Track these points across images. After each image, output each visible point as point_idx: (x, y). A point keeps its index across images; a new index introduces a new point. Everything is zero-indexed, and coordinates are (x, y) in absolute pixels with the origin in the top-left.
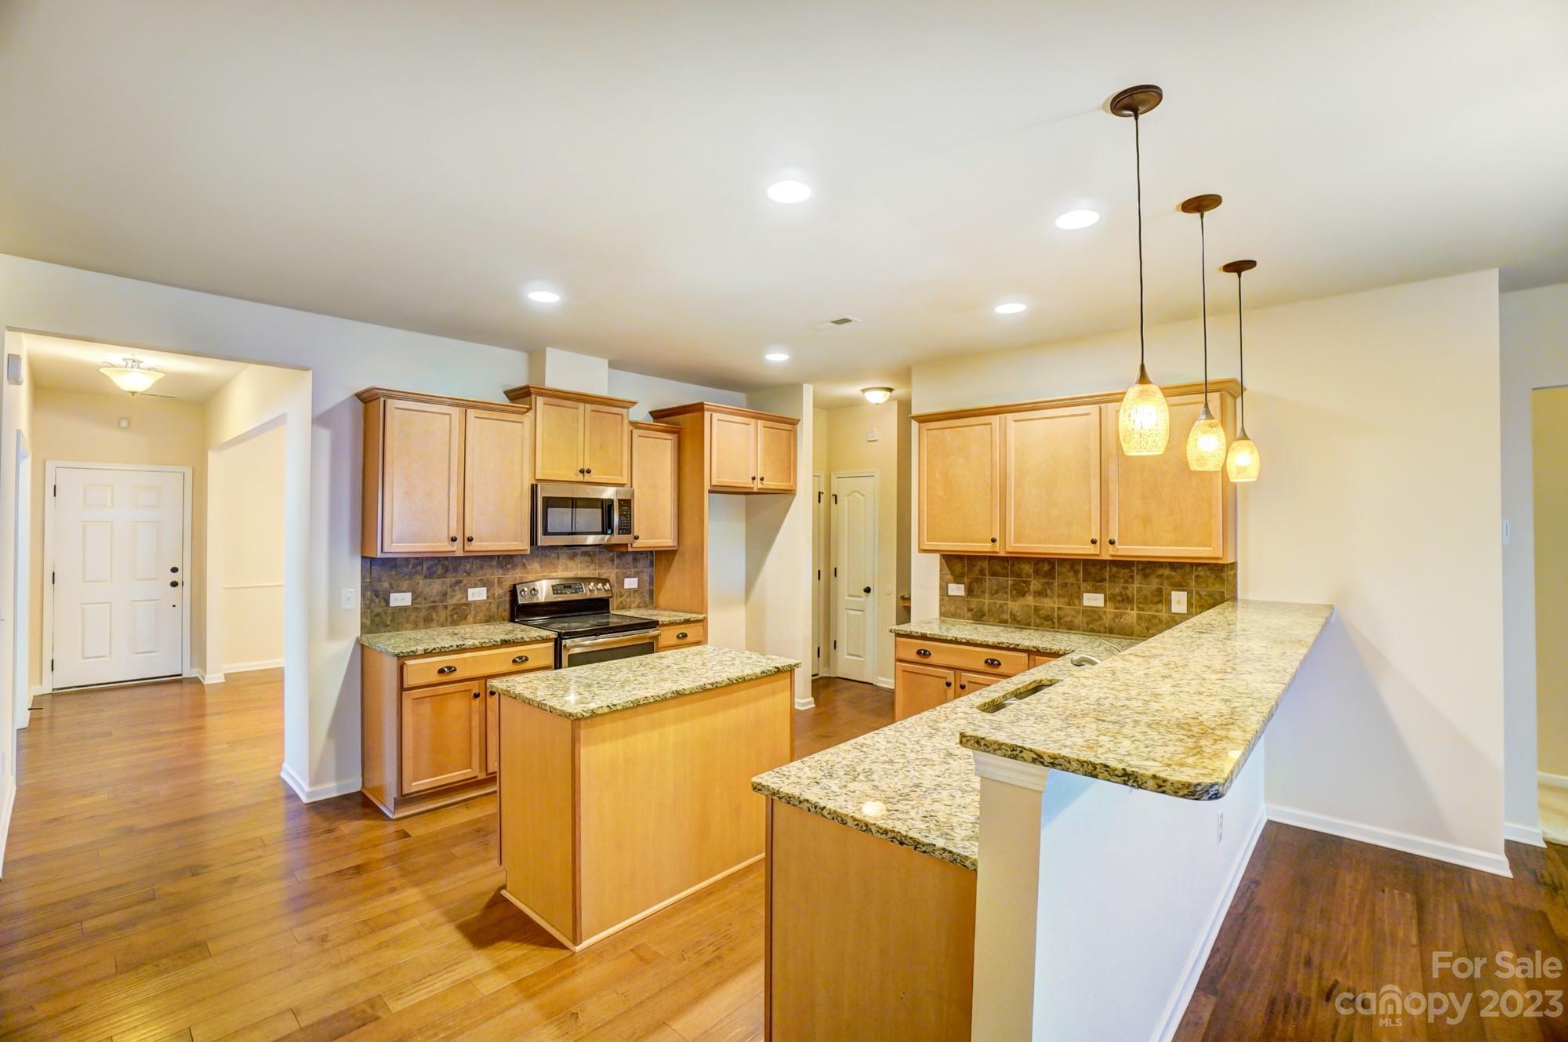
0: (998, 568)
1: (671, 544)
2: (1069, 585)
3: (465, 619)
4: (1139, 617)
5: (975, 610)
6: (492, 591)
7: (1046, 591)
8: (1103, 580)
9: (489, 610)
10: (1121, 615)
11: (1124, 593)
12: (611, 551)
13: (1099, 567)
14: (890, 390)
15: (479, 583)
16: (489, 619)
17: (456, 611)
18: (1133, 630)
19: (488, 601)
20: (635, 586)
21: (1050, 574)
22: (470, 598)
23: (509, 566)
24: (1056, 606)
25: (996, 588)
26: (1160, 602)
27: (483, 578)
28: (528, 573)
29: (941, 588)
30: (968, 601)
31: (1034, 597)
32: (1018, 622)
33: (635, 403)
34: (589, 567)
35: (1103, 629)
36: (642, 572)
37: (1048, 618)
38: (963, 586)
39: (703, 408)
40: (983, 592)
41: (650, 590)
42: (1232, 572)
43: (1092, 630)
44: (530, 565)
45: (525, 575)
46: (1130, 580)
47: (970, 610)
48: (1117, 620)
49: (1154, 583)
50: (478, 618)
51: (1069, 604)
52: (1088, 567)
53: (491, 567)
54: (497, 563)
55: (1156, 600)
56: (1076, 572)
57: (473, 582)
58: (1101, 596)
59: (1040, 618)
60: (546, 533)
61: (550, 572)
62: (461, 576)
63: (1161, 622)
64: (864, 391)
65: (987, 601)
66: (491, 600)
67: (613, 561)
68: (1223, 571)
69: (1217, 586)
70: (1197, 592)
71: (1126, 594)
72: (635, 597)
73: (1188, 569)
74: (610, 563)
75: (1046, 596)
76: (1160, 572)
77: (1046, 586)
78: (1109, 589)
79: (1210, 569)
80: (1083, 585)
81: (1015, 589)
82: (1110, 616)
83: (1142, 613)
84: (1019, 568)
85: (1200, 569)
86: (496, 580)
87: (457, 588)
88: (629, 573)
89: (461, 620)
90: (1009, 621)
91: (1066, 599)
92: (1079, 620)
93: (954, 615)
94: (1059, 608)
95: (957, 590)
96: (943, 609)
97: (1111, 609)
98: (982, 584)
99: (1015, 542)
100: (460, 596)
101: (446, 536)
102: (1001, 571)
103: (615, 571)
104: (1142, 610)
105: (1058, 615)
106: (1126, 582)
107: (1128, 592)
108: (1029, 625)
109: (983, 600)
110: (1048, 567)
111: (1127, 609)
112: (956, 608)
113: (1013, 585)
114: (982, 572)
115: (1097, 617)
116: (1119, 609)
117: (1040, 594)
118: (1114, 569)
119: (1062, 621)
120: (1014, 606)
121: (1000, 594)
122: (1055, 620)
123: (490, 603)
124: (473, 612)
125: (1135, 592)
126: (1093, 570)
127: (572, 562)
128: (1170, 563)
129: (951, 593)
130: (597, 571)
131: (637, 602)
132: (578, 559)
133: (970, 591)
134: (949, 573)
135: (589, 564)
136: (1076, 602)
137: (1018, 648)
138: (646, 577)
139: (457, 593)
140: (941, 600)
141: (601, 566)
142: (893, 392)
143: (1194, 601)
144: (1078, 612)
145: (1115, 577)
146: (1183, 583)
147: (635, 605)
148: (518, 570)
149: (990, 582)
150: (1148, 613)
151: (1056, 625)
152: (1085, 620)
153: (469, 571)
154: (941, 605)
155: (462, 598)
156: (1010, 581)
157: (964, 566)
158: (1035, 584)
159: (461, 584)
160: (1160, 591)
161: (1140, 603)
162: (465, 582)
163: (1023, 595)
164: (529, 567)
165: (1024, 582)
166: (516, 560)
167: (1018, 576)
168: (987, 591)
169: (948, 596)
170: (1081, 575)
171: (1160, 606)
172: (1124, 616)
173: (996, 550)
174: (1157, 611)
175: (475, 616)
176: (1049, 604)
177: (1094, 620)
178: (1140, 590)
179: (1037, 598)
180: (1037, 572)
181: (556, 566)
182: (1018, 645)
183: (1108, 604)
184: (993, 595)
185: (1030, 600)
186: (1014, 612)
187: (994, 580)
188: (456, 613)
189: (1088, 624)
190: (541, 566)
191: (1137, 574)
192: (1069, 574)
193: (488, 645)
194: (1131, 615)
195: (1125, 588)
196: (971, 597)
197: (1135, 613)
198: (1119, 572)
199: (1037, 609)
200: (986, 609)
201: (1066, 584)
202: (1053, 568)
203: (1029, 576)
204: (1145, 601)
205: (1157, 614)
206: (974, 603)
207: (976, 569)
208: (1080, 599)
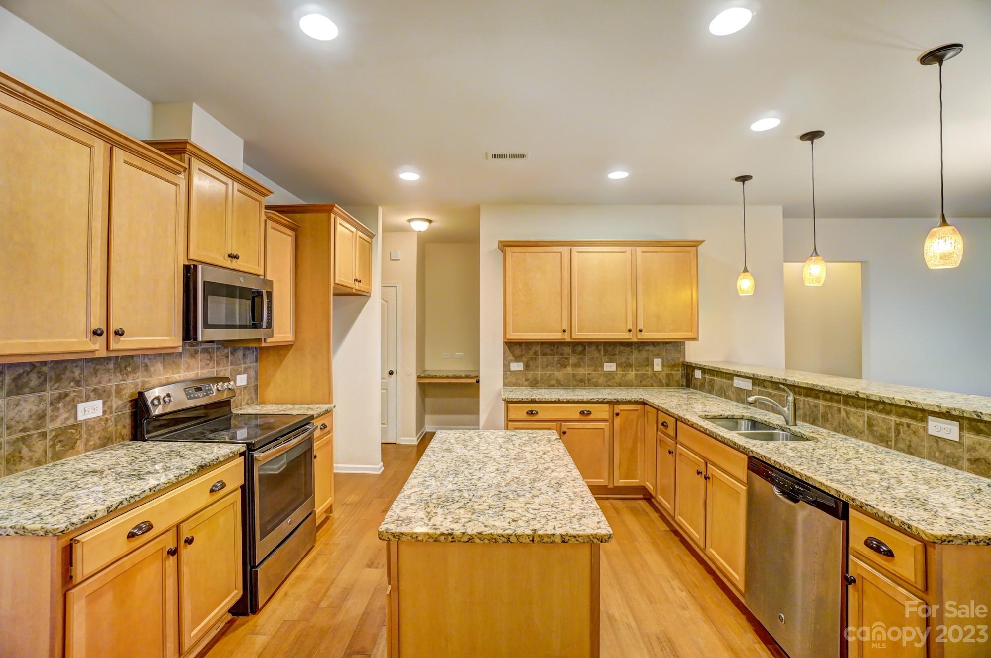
0: (548, 350)
1: (291, 339)
2: (595, 359)
3: (73, 447)
4: (636, 375)
5: (531, 380)
6: (109, 403)
7: (580, 363)
8: (615, 355)
9: (105, 429)
10: (626, 374)
11: (627, 361)
12: (226, 347)
13: (612, 347)
14: (430, 221)
15: (92, 395)
16: (106, 442)
17: (60, 438)
18: (633, 383)
19: (104, 417)
20: (245, 383)
21: (583, 352)
22: (81, 417)
23: (129, 369)
24: (587, 373)
25: (546, 363)
26: (648, 365)
27: (99, 386)
28: (151, 376)
29: (505, 365)
30: (525, 374)
31: (572, 368)
32: (562, 385)
33: (272, 193)
34: (208, 365)
35: (615, 384)
36: (250, 367)
37: (581, 381)
38: (522, 363)
39: (332, 211)
40: (537, 367)
41: (255, 386)
42: (683, 347)
43: (610, 386)
44: (153, 366)
45: (146, 379)
46: (631, 354)
47: (527, 380)
48: (623, 378)
49: (644, 354)
50: (91, 443)
51: (595, 371)
52: (607, 347)
53: (108, 371)
54: (115, 364)
55: (645, 364)
56: (599, 351)
57: (84, 394)
58: (615, 364)
59: (575, 380)
60: (206, 326)
61: (173, 374)
62: (68, 387)
63: (648, 377)
64: (410, 221)
65: (539, 373)
66: (107, 416)
67: (228, 357)
68: (678, 346)
69: (676, 354)
70: (667, 359)
71: (629, 362)
72: (244, 394)
73: (662, 345)
74: (225, 360)
75: (580, 366)
76: (647, 348)
77: (580, 360)
78: (619, 360)
79: (673, 345)
80: (604, 358)
81: (560, 364)
82: (619, 376)
83: (638, 372)
84: (562, 350)
85: (667, 345)
86: (114, 387)
87: (61, 405)
88: (240, 370)
89: (68, 450)
90: (556, 385)
91: (593, 368)
92: (601, 380)
93: (515, 384)
94: (589, 374)
95: (517, 367)
96: (507, 381)
97: (620, 372)
98: (535, 361)
99: (578, 332)
100: (66, 415)
101: (83, 327)
102: (550, 352)
103: (230, 367)
104: (637, 371)
105: (588, 378)
106: (629, 355)
107: (630, 361)
108: (569, 386)
109: (536, 372)
110: (581, 347)
111: (629, 371)
112: (517, 379)
113: (558, 361)
114: (535, 353)
115: (612, 377)
116: (625, 371)
117: (575, 366)
118: (622, 348)
119: (591, 382)
120: (559, 374)
121: (549, 367)
122: (586, 382)
123: (107, 420)
124: (85, 436)
125: (634, 361)
126: (610, 349)
127: (194, 360)
128: (652, 342)
129: (512, 369)
130: (215, 370)
131: (246, 400)
132: (200, 356)
133: (527, 367)
134: (511, 355)
135: (208, 362)
136: (599, 369)
137: (605, 401)
138: (253, 374)
139: (62, 411)
140: (505, 374)
141: (218, 364)
142: (432, 224)
143: (665, 364)
144: (600, 376)
145: (622, 352)
146: (660, 354)
147: (244, 403)
148: (139, 374)
149: (541, 360)
150: (641, 372)
151: (587, 385)
152: (604, 380)
153: (78, 378)
154: (505, 378)
155: (67, 419)
156: (556, 358)
157: (522, 350)
158: (573, 360)
159: (68, 399)
160: (647, 359)
161: (637, 367)
162: (72, 395)
163: (565, 367)
164: (152, 369)
165: (566, 358)
166: (138, 361)
167: (562, 354)
168: (540, 366)
169: (510, 371)
170: (602, 352)
171: (647, 368)
172: (627, 376)
173: (564, 338)
174: (646, 371)
175: (87, 441)
176: (582, 371)
177: (610, 380)
178: (636, 359)
179: (574, 368)
180: (574, 351)
181: (178, 367)
182: (604, 399)
183: (619, 369)
184: (544, 368)
185: (569, 370)
186: (559, 378)
187: (545, 359)
188: (60, 441)
189: (606, 382)
190: (164, 367)
191: (635, 350)
192: (595, 352)
193: (184, 477)
194: (632, 374)
195: (628, 359)
196: (528, 371)
197: (634, 373)
198: (625, 349)
199: (574, 376)
200: (539, 379)
201: (593, 358)
202: (585, 348)
203: (569, 355)
204: (640, 366)
205: (646, 372)
206: (530, 375)
207: (532, 352)
208: (602, 367)
